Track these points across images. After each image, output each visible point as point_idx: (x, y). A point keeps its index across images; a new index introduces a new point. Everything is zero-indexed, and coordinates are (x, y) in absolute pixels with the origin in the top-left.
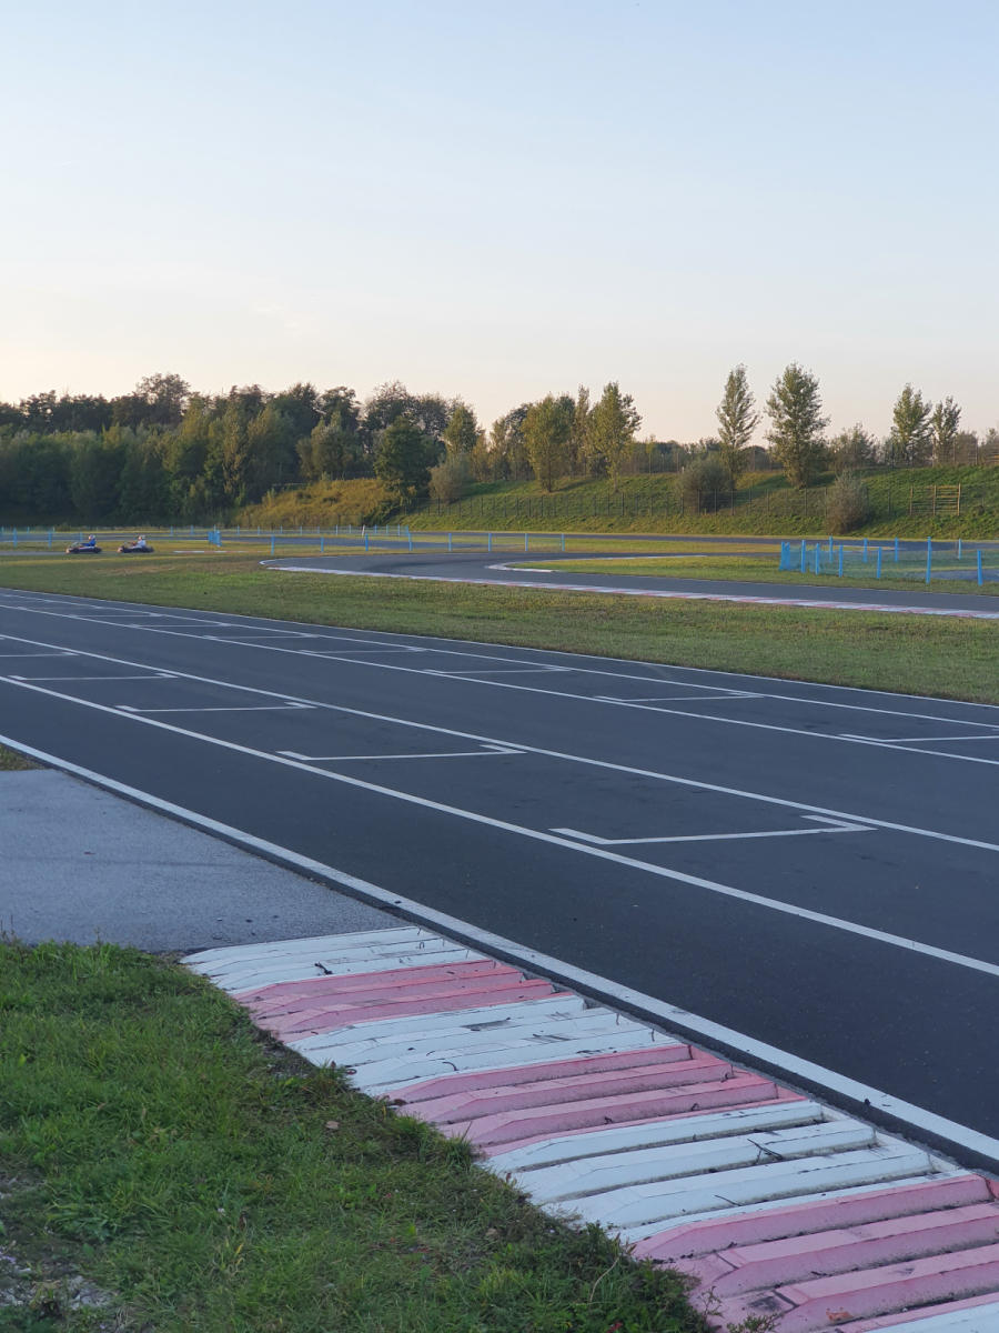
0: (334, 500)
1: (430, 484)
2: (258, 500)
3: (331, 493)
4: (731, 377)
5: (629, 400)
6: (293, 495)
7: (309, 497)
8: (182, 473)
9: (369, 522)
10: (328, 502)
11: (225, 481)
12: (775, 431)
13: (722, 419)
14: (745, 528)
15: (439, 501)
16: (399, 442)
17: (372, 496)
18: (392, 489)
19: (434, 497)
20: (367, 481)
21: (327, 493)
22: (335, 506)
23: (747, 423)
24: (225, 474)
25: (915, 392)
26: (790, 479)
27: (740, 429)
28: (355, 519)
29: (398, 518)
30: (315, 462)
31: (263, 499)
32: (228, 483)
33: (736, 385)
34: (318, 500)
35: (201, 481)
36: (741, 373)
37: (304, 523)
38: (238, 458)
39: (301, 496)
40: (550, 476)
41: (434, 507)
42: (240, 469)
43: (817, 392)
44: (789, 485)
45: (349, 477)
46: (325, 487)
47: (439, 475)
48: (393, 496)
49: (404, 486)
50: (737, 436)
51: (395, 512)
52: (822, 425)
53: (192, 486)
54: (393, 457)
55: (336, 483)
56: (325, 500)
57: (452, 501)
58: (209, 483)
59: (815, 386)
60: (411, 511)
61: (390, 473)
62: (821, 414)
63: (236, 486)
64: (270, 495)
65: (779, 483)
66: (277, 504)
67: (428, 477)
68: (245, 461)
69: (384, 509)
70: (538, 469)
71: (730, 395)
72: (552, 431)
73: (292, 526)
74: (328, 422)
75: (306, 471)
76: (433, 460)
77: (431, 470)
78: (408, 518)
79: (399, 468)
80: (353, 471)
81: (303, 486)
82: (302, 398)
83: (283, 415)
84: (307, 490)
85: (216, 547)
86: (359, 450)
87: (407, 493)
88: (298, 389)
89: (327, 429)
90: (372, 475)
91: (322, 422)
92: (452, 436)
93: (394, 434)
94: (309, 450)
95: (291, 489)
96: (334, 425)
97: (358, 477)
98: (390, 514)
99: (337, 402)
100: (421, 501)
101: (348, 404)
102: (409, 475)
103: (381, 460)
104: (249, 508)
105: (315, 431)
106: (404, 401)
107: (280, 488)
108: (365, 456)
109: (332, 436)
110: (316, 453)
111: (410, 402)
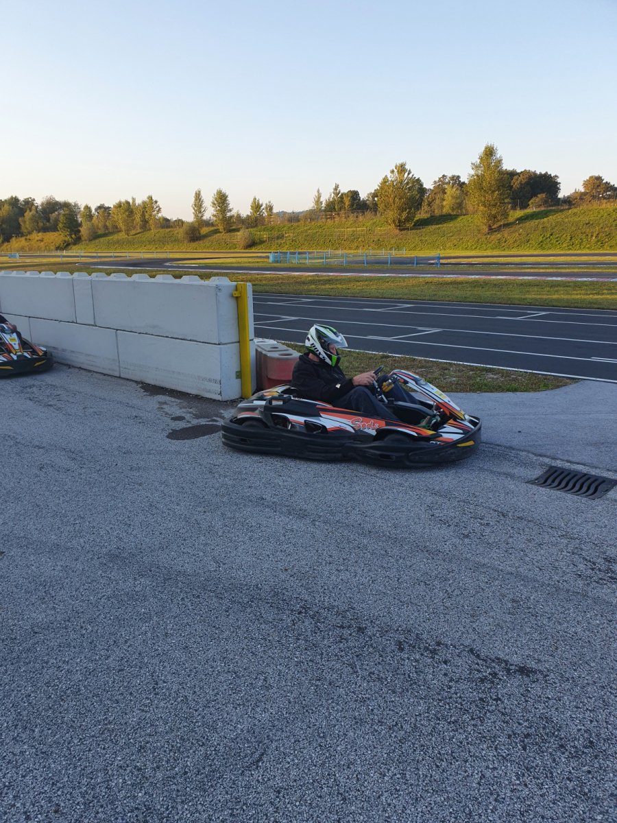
0: (42, 241)
1: (80, 234)
2: (8, 241)
3: (39, 238)
4: (196, 193)
5: (156, 202)
6: (23, 238)
7: (30, 240)
9: (58, 248)
10: (39, 242)
12: (215, 213)
13: (194, 208)
14: (208, 248)
15: (86, 240)
16: (67, 218)
17: (57, 239)
18: (66, 236)
19: (83, 239)
20: (53, 233)
21: (37, 238)
22: (42, 243)
23: (203, 210)
25: (257, 199)
26: (221, 230)
27: (200, 212)
28: (52, 248)
29: (70, 247)
30: (28, 226)
31: (11, 241)
33: (198, 196)
34: (34, 241)
36: (200, 192)
37: (30, 249)
39: (26, 239)
40: (128, 230)
41: (83, 243)
43: (228, 199)
44: (220, 232)
45: (45, 232)
46: (36, 236)
47: (84, 230)
48: (66, 239)
49: (70, 235)
50: (200, 215)
51: (68, 245)
52: (230, 210)
54: (65, 224)
55: (40, 234)
56: (37, 241)
57: (90, 240)
59: (227, 197)
60: (75, 244)
61: (64, 230)
62: (230, 207)
64: (14, 239)
65: (217, 231)
66: (17, 242)
67: (79, 231)
69: (64, 244)
70: (123, 228)
71: (196, 200)
72: (127, 213)
73: (26, 251)
74: (31, 211)
75: (24, 230)
76: (80, 225)
77: (80, 228)
78: (74, 247)
79: (68, 228)
80: (45, 230)
81: (27, 236)
82: (14, 201)
83: (13, 208)
84: (28, 237)
85: (18, 259)
86: (45, 221)
87: (72, 238)
88: (12, 198)
89: (31, 214)
90: (54, 231)
91: (28, 211)
92: (83, 216)
93: (64, 215)
94: (25, 222)
95: (21, 237)
96: (33, 212)
97: (48, 232)
98: (66, 246)
99: (29, 203)
100: (78, 240)
101: (33, 204)
102: (72, 231)
103: (60, 225)
104: (6, 244)
105: (26, 214)
106: (55, 203)
107: (16, 237)
108: (48, 223)
109: (33, 216)
110: (27, 223)
111: (57, 203)
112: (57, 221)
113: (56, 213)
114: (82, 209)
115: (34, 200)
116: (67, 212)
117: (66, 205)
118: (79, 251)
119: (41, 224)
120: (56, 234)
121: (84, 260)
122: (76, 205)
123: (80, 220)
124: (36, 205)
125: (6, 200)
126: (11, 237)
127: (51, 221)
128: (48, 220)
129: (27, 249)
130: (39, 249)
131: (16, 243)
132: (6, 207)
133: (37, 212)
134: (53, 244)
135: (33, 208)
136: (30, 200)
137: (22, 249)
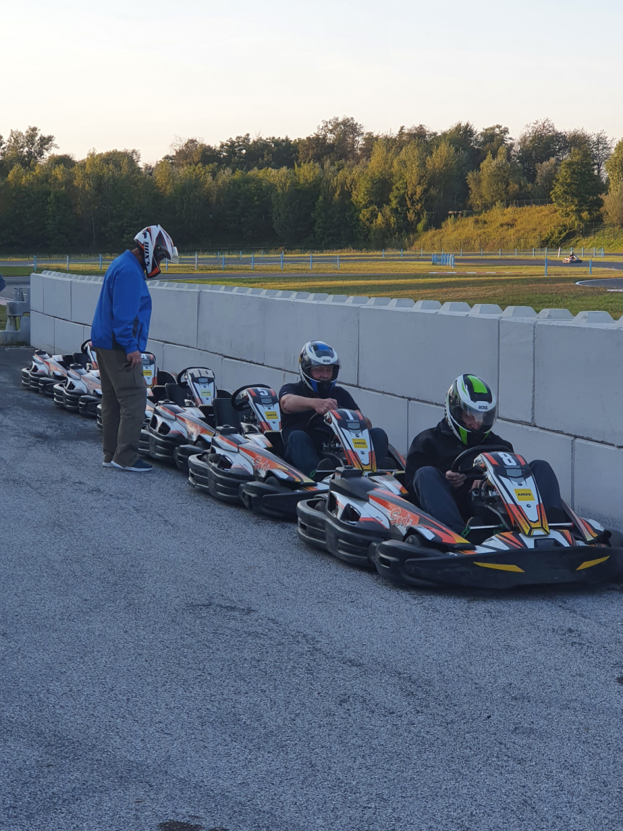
0: (511, 225)
1: (602, 209)
2: (438, 226)
3: (506, 219)
6: (471, 220)
7: (485, 222)
8: (371, 203)
9: (546, 243)
10: (506, 227)
11: (408, 209)
16: (573, 173)
18: (567, 215)
19: (607, 221)
20: (538, 208)
21: (502, 219)
22: (512, 231)
24: (408, 203)
28: (534, 242)
29: (573, 241)
30: (484, 192)
31: (443, 225)
32: (411, 211)
34: (494, 226)
35: (387, 210)
37: (484, 245)
38: (419, 190)
39: (477, 222)
41: (607, 231)
42: (420, 199)
45: (521, 205)
46: (500, 214)
47: (612, 202)
48: (568, 221)
49: (579, 212)
51: (570, 235)
53: (380, 214)
54: (569, 185)
55: (510, 209)
56: (502, 225)
57: (622, 225)
58: (395, 211)
60: (586, 233)
61: (566, 200)
63: (418, 214)
64: (450, 221)
67: (600, 203)
68: (425, 191)
69: (560, 233)
73: (473, 249)
74: (494, 156)
75: (475, 200)
76: (604, 188)
77: (603, 196)
78: (584, 241)
79: (574, 195)
80: (521, 199)
81: (480, 213)
82: (462, 136)
83: (457, 150)
84: (481, 217)
85: (450, 268)
86: (523, 180)
87: (581, 219)
88: (458, 128)
89: (494, 163)
90: (543, 203)
91: (490, 156)
92: (612, 168)
93: (570, 165)
94: (478, 182)
95: (468, 215)
96: (501, 158)
97: (528, 204)
98: (566, 237)
99: (494, 138)
100: (594, 225)
101: (502, 141)
102: (582, 201)
103: (558, 189)
104: (430, 233)
105: (484, 164)
106: (552, 136)
107: (456, 216)
108: (529, 185)
109: (499, 168)
110: (484, 184)
111: (558, 137)
112: (551, 178)
113: (553, 160)
114: (613, 151)
115: (506, 131)
116: (577, 158)
117: (578, 141)
118: (594, 250)
119: (514, 187)
120: (546, 209)
121: (599, 272)
122: (600, 141)
123: (605, 175)
124: (509, 142)
125: (444, 134)
126: (448, 215)
127: (538, 180)
128: (532, 177)
129: (477, 246)
130: (503, 244)
131: (455, 230)
132: (444, 149)
133: (509, 158)
134: (536, 233)
135: (502, 150)
136: (497, 130)
137: (466, 244)
